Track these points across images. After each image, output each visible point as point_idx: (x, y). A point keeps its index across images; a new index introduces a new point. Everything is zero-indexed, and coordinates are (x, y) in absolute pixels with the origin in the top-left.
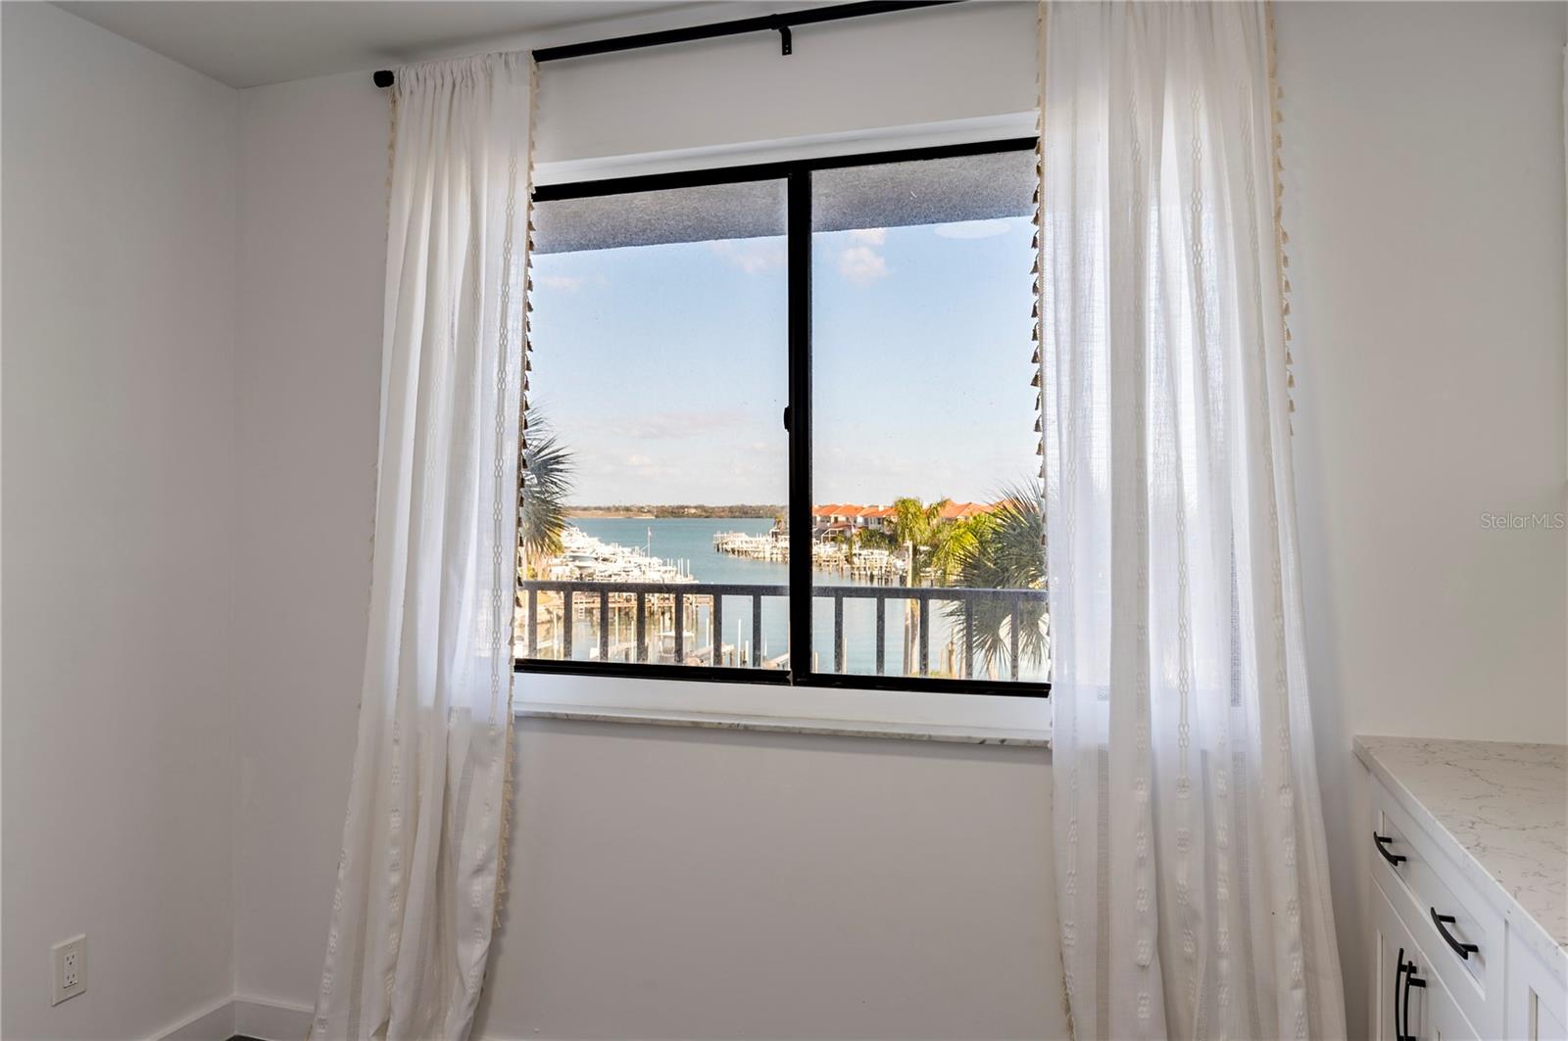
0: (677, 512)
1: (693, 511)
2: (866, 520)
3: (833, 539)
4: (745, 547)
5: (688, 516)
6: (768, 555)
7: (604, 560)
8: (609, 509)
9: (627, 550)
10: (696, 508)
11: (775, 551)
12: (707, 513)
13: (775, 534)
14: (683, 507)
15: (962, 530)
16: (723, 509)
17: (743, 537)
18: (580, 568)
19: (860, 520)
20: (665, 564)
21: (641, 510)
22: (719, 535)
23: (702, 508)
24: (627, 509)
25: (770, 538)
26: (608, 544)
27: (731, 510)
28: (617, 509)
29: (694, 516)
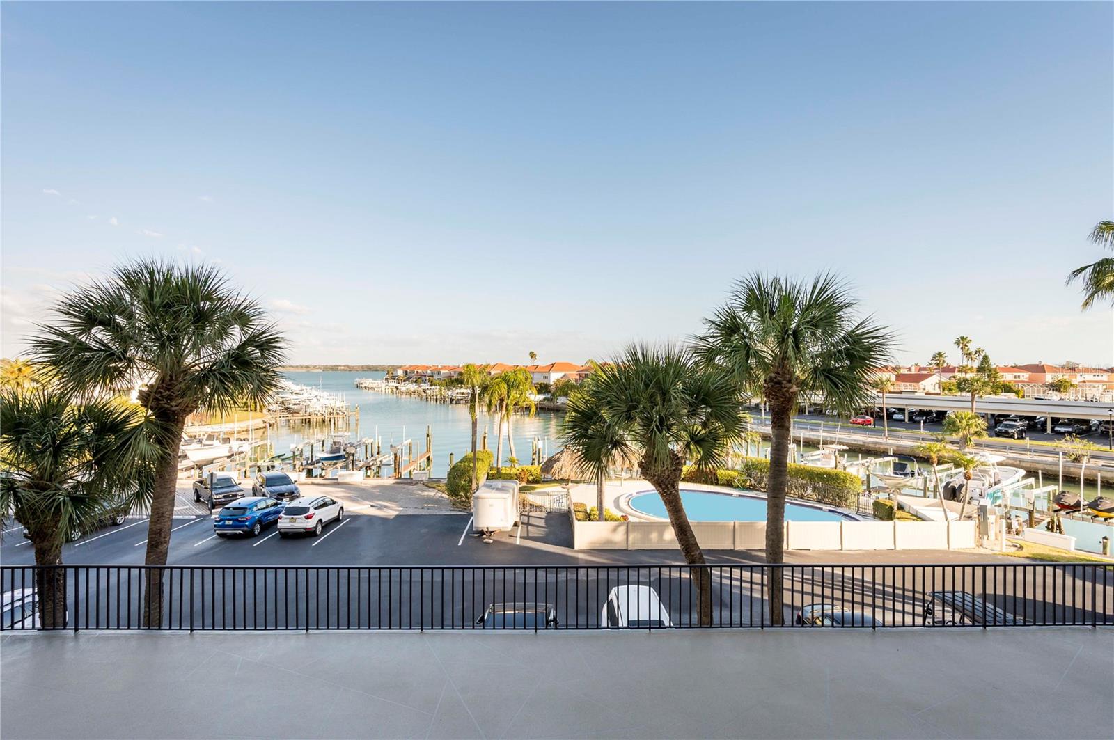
0: (334, 368)
1: (342, 368)
2: (432, 373)
3: (416, 382)
4: (372, 386)
5: (340, 370)
6: (383, 390)
7: (296, 393)
8: (297, 367)
9: (309, 388)
10: (345, 366)
11: (387, 387)
12: (350, 369)
13: (386, 379)
14: (337, 366)
15: (499, 379)
16: (359, 367)
17: (371, 380)
18: (282, 398)
19: (429, 372)
20: (330, 395)
21: (315, 367)
22: (357, 380)
23: (348, 366)
24: (307, 367)
25: (384, 381)
26: (298, 385)
27: (362, 367)
28: (302, 367)
29: (344, 370)
